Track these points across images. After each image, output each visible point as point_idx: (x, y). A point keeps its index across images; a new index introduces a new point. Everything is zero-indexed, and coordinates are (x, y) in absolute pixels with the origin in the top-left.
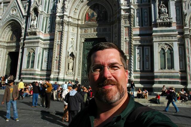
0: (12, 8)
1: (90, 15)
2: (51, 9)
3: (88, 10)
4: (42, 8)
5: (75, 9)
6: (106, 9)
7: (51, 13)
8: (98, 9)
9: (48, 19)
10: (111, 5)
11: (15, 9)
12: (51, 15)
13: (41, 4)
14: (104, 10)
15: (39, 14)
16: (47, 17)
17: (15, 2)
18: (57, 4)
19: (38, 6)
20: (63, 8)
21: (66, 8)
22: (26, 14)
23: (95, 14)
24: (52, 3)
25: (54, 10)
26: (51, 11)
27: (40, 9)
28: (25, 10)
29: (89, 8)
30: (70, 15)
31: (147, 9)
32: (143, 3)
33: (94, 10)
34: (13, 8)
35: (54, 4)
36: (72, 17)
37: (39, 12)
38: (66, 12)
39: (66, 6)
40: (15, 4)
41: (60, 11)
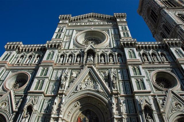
0: (2, 101)
1: (82, 120)
2: (45, 108)
3: (80, 114)
4: (37, 107)
5: (68, 113)
6: (97, 115)
7: (43, 113)
8: (90, 115)
9: (40, 118)
10: (102, 113)
11: (6, 103)
12: (44, 114)
13: (36, 103)
14: (95, 116)
15: (33, 113)
16: (39, 117)
17: (8, 97)
18: (53, 106)
19: (34, 105)
20: (59, 110)
21: (61, 111)
22: (17, 110)
23: (87, 119)
24: (46, 103)
25: (47, 110)
26: (44, 111)
27: (35, 108)
28: (16, 105)
29: (81, 113)
30: (64, 118)
31: (135, 119)
32: (131, 113)
33: (86, 115)
34: (4, 102)
35: (49, 104)
36: (66, 120)
37: (33, 110)
38: (61, 115)
39: (62, 109)
40: (7, 98)
41: (55, 113)
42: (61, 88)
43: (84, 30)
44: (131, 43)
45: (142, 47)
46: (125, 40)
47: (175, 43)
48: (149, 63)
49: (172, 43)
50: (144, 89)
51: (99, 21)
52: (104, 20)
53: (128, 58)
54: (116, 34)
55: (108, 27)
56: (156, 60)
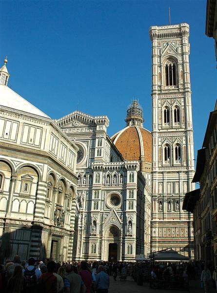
44: (99, 167)
45: (108, 168)
46: (95, 164)
47: (133, 166)
48: (109, 185)
49: (130, 166)
50: (97, 209)
51: (82, 124)
52: (86, 124)
53: (94, 182)
54: (93, 149)
55: (88, 137)
56: (115, 182)
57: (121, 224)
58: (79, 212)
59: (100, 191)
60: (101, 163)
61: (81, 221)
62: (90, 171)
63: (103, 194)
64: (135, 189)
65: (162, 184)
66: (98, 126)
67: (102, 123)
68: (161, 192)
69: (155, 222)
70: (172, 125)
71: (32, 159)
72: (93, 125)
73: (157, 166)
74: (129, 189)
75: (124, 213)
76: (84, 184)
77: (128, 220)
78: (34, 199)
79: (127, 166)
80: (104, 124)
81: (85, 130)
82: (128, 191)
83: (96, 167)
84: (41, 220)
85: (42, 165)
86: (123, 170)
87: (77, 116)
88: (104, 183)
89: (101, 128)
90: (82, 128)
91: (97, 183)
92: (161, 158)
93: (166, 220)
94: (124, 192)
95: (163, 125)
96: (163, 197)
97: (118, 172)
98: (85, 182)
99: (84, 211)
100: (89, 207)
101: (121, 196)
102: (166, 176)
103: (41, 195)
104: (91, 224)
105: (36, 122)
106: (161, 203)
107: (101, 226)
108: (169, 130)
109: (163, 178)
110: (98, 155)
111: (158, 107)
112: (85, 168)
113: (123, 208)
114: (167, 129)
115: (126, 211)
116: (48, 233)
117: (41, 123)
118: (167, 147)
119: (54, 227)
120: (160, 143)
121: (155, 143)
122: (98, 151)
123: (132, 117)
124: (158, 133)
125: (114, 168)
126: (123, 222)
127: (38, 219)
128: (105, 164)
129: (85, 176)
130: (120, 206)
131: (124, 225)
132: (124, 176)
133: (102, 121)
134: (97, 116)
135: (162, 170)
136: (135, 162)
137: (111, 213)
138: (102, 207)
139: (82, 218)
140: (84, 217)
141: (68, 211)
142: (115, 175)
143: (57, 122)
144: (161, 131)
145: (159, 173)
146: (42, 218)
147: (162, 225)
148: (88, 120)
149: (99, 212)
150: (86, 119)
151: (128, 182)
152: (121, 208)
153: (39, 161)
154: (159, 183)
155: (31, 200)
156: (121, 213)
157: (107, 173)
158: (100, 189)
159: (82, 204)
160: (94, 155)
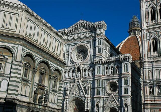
41: (65, 108)
42: (66, 95)
43: (76, 45)
44: (99, 62)
45: (107, 62)
46: (96, 59)
47: (126, 58)
48: (108, 75)
49: (124, 59)
50: (99, 95)
51: (86, 30)
52: (89, 29)
53: (96, 74)
54: (95, 48)
55: (91, 39)
56: (112, 72)
57: (118, 106)
58: (85, 98)
59: (101, 80)
60: (101, 58)
61: (87, 105)
62: (93, 66)
63: (104, 83)
64: (129, 77)
65: (151, 71)
66: (97, 30)
67: (101, 27)
68: (151, 78)
69: (147, 104)
70: (158, 21)
71: (6, 41)
72: (93, 30)
73: (146, 57)
74: (124, 77)
75: (121, 97)
76: (89, 76)
77: (124, 102)
78: (8, 77)
79: (122, 59)
80: (102, 28)
81: (88, 34)
82: (123, 79)
83: (97, 62)
84: (15, 97)
85: (17, 46)
86: (119, 62)
87: (81, 24)
88: (104, 74)
89: (100, 31)
90: (83, 34)
91: (99, 74)
92: (149, 50)
93: (157, 102)
94: (120, 80)
95: (151, 23)
96: (153, 82)
97: (115, 64)
98: (89, 74)
99: (89, 97)
100: (93, 94)
101: (118, 83)
102: (155, 65)
103: (14, 73)
104: (95, 107)
105: (12, 9)
106: (152, 87)
107: (103, 108)
108: (155, 27)
109: (152, 66)
110: (98, 52)
111: (145, 9)
112: (89, 63)
113: (120, 93)
114: (154, 26)
115: (122, 95)
116: (26, 110)
117: (16, 10)
118: (155, 41)
119: (33, 104)
120: (148, 38)
121: (144, 38)
122: (98, 49)
123: (133, 29)
124: (146, 29)
125: (111, 61)
126: (120, 104)
127: (10, 96)
128: (104, 59)
129: (89, 70)
130: (117, 91)
131: (121, 107)
132: (120, 68)
133: (100, 25)
134: (96, 22)
135: (151, 59)
136: (127, 55)
137: (110, 98)
138: (103, 93)
139: (88, 103)
140: (89, 101)
141: (55, 91)
142: (112, 67)
143: (67, 30)
144: (148, 28)
145: (149, 62)
146: (16, 95)
147: (153, 106)
148: (90, 26)
149: (100, 97)
150: (88, 26)
151: (123, 71)
152: (118, 93)
153: (13, 42)
154: (149, 71)
155: (4, 78)
156: (118, 97)
157: (106, 66)
158: (101, 79)
159: (87, 91)
160: (95, 53)
